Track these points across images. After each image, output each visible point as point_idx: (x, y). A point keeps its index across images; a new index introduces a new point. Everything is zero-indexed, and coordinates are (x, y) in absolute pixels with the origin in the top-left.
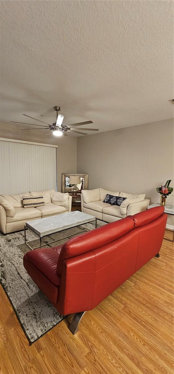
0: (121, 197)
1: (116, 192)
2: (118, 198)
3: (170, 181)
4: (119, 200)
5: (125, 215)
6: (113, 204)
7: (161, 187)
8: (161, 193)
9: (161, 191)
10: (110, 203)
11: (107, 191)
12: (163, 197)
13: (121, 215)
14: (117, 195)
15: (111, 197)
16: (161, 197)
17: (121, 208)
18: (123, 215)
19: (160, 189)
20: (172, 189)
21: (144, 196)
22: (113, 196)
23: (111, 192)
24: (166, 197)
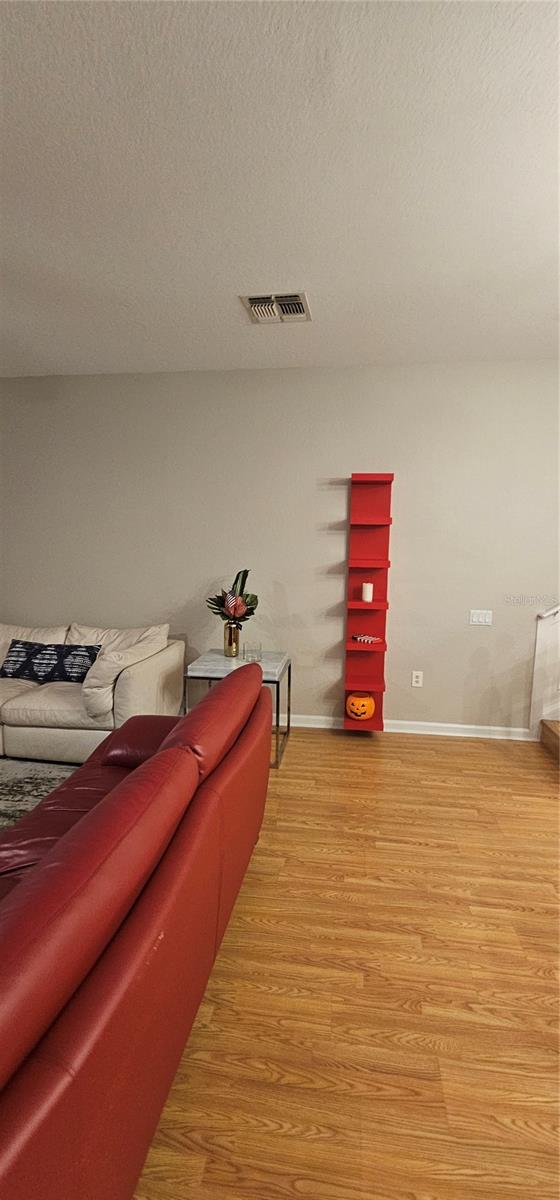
0: (76, 647)
1: (51, 626)
2: (64, 651)
3: (246, 573)
4: (69, 660)
5: (106, 714)
6: (49, 678)
7: (221, 595)
8: (224, 616)
9: (223, 609)
10: (34, 677)
11: (13, 629)
12: (230, 628)
13: (92, 720)
14: (58, 638)
15: (33, 650)
16: (226, 629)
17: (86, 690)
18: (100, 718)
19: (220, 602)
20: (255, 599)
21: (165, 629)
22: (45, 647)
23: (29, 630)
24: (239, 627)
